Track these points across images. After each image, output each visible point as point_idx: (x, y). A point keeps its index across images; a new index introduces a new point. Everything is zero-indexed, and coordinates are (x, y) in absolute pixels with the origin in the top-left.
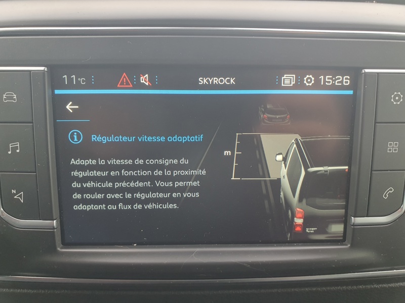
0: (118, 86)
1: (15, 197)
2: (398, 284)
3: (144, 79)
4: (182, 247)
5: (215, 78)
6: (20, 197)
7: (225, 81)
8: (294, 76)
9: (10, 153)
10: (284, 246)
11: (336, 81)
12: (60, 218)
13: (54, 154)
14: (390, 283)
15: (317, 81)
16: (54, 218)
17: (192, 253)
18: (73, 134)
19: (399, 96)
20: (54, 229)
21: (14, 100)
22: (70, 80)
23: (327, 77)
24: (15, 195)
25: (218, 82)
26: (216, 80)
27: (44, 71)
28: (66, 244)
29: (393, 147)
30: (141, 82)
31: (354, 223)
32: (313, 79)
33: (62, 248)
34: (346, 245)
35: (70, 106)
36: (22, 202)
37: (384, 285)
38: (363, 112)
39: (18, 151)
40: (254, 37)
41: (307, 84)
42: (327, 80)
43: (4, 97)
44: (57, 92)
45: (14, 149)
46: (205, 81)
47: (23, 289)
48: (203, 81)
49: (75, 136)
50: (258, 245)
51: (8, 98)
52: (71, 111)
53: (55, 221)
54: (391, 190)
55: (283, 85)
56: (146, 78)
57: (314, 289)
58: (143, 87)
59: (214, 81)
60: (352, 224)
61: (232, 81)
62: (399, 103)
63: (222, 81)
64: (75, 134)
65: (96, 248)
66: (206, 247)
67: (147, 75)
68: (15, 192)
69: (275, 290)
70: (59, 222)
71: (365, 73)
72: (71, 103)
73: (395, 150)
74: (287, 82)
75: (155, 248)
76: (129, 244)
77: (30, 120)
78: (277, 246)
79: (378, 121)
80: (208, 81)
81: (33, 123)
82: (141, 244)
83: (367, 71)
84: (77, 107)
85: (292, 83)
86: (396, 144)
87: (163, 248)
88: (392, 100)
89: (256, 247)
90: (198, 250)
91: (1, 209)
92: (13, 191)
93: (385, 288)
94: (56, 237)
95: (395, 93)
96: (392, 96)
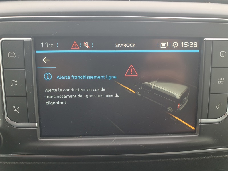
0: (72, 48)
1: (15, 110)
2: (224, 156)
3: (86, 45)
4: (107, 137)
5: (124, 44)
6: (17, 110)
7: (130, 45)
8: (167, 42)
9: (12, 85)
10: (163, 136)
11: (190, 45)
12: (39, 122)
13: (36, 86)
14: (220, 155)
15: (180, 45)
16: (36, 121)
17: (113, 140)
18: (46, 75)
19: (224, 53)
20: (36, 128)
21: (14, 56)
22: (45, 45)
23: (185, 43)
24: (14, 109)
25: (126, 46)
26: (125, 45)
27: (31, 40)
28: (42, 136)
29: (221, 81)
30: (84, 46)
31: (200, 122)
32: (177, 44)
33: (40, 138)
34: (196, 134)
35: (45, 59)
36: (19, 113)
37: (217, 157)
38: (205, 62)
39: (16, 84)
40: (145, 21)
41: (174, 47)
42: (185, 45)
43: (9, 55)
44: (38, 52)
45: (14, 83)
46: (119, 45)
47: (18, 162)
48: (118, 45)
49: (48, 76)
50: (148, 135)
51: (11, 55)
52: (46, 62)
53: (37, 123)
54: (220, 104)
55: (161, 47)
56: (87, 44)
58: (85, 49)
59: (124, 46)
60: (199, 123)
61: (133, 45)
62: (224, 57)
63: (128, 45)
64: (48, 75)
65: (60, 138)
66: (120, 137)
67: (87, 42)
68: (15, 107)
69: (158, 160)
70: (39, 124)
71: (206, 40)
72: (45, 58)
73: (222, 82)
74: (164, 45)
75: (92, 137)
76: (78, 136)
77: (23, 67)
78: (159, 136)
79: (213, 66)
80: (121, 45)
81: (24, 69)
82: (84, 136)
83: (207, 39)
84: (49, 60)
85: (166, 46)
86: (223, 79)
87: (96, 137)
88: (220, 55)
89: (147, 136)
90: (116, 138)
91: (6, 117)
92: (13, 107)
93: (218, 158)
94: (37, 132)
95: (222, 51)
96: (220, 53)
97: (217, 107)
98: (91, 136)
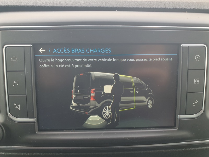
1: (16, 107)
2: (202, 148)
6: (18, 107)
9: (14, 86)
10: (146, 130)
12: (37, 117)
13: (35, 86)
14: (198, 147)
16: (35, 117)
17: (102, 133)
20: (34, 122)
21: (16, 60)
24: (16, 106)
27: (31, 46)
28: (40, 130)
29: (197, 81)
31: (179, 118)
33: (38, 132)
34: (176, 129)
36: (19, 109)
38: (182, 64)
39: (18, 85)
43: (12, 59)
45: (16, 84)
47: (19, 153)
51: (13, 59)
53: (35, 119)
54: (196, 102)
57: (161, 151)
65: (55, 132)
66: (108, 131)
68: (16, 105)
69: (142, 152)
70: (37, 119)
73: (198, 82)
76: (71, 130)
77: (24, 70)
78: (142, 130)
79: (189, 69)
82: (76, 130)
83: (183, 45)
87: (87, 131)
88: (195, 59)
89: (132, 130)
90: (104, 132)
91: (9, 113)
92: (15, 104)
93: (195, 150)
94: (35, 126)
95: (197, 55)
96: (196, 57)
97: (194, 105)
98: (83, 130)
